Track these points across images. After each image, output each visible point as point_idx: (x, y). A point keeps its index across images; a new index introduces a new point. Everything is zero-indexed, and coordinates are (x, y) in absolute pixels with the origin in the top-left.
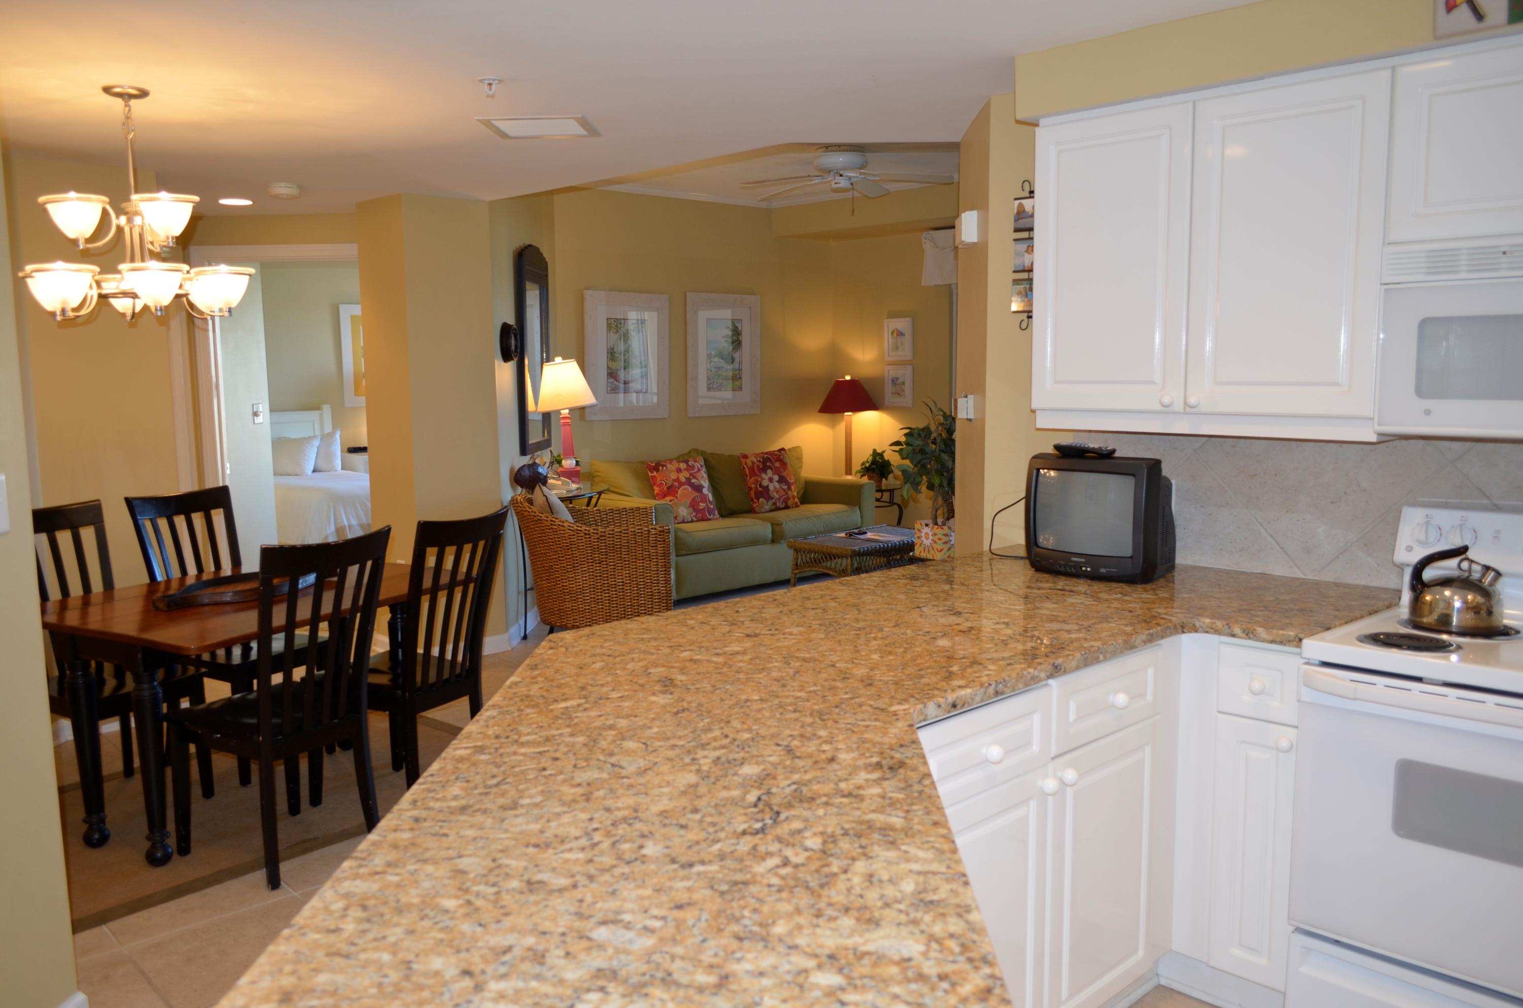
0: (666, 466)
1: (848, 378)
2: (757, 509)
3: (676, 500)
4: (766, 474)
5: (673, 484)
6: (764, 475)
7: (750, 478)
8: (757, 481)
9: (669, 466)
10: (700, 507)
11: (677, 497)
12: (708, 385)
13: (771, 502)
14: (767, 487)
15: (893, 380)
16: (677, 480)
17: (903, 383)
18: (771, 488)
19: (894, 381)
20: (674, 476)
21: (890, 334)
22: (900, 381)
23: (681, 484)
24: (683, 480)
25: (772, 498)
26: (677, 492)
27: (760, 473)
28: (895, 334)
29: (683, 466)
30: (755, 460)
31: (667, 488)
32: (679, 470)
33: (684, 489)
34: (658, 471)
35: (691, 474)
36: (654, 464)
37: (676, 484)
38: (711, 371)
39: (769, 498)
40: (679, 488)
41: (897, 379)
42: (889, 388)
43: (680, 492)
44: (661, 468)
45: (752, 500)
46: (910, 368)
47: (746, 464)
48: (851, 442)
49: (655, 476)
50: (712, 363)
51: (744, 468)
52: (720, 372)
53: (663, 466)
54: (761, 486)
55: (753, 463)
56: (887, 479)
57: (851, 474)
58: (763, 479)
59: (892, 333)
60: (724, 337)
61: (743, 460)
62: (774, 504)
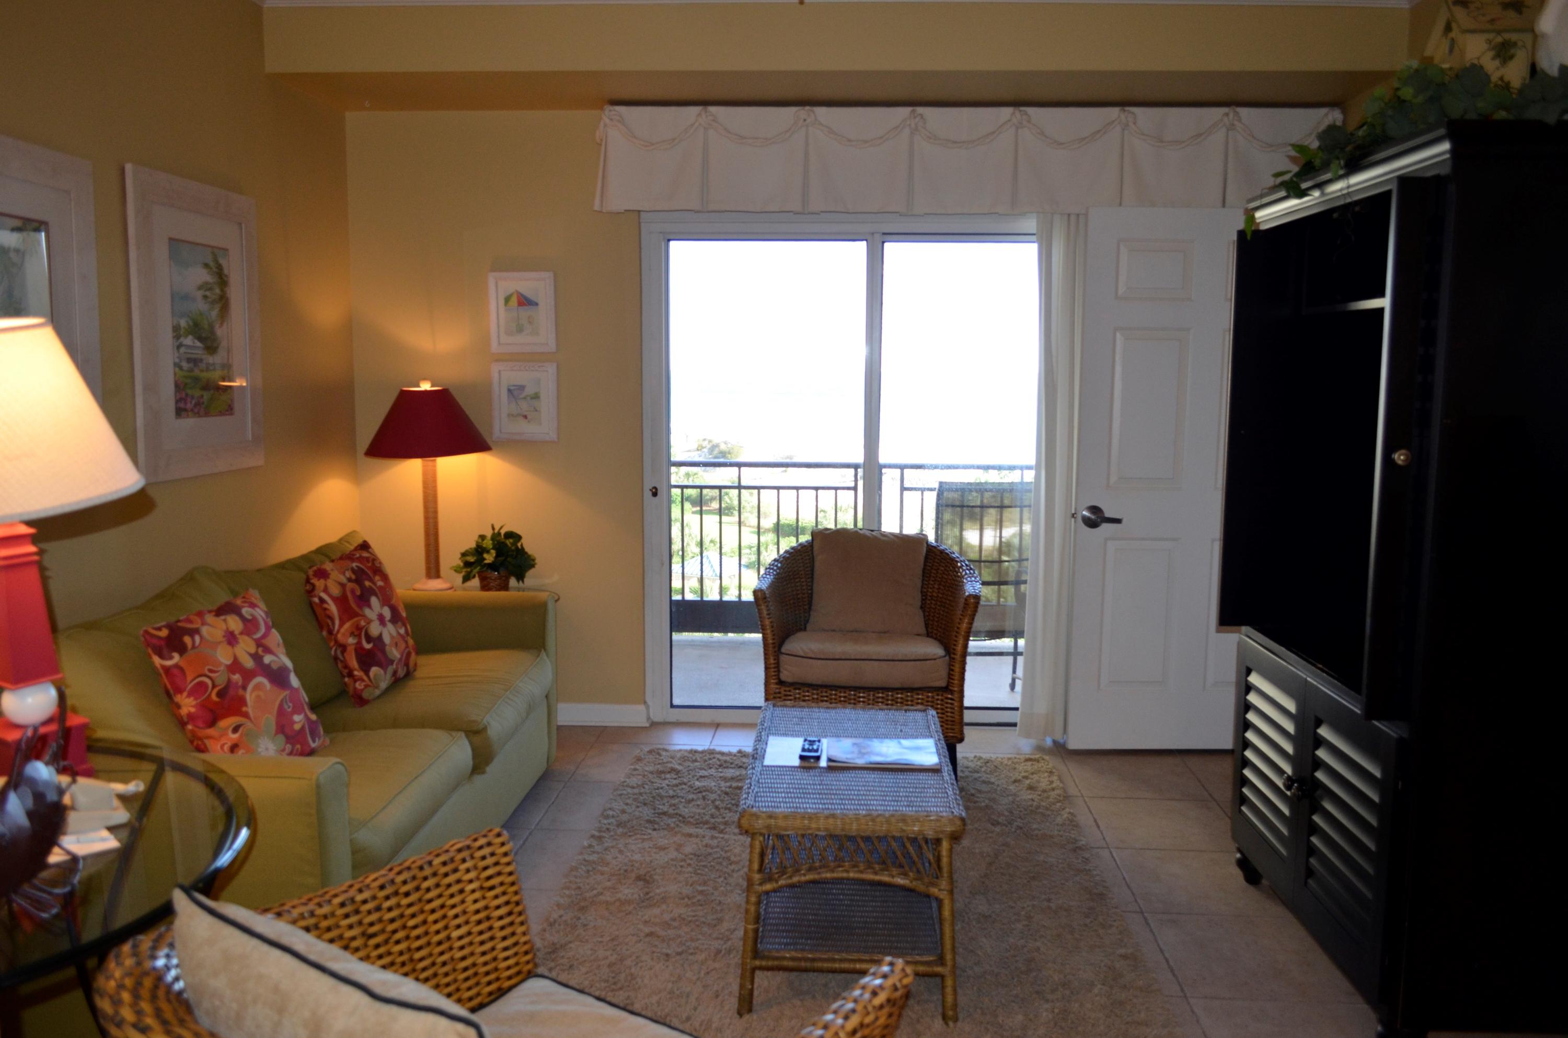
0: (197, 631)
1: (426, 386)
2: (365, 695)
3: (249, 724)
4: (369, 606)
5: (229, 681)
6: (367, 612)
7: (342, 623)
8: (359, 628)
9: (205, 630)
10: (297, 727)
11: (246, 715)
12: (177, 402)
13: (391, 669)
14: (380, 637)
15: (509, 390)
16: (236, 666)
17: (536, 397)
18: (387, 639)
19: (514, 392)
20: (223, 656)
21: (502, 302)
22: (529, 391)
23: (248, 675)
24: (249, 663)
25: (392, 662)
26: (242, 701)
27: (360, 607)
28: (514, 300)
29: (234, 623)
30: (344, 580)
31: (219, 694)
32: (231, 639)
33: (253, 690)
34: (182, 650)
35: (259, 643)
36: (164, 633)
37: (237, 677)
38: (181, 368)
39: (384, 663)
40: (244, 688)
41: (522, 388)
42: (502, 405)
43: (250, 696)
44: (187, 640)
45: (350, 675)
46: (551, 369)
47: (326, 590)
48: (436, 512)
49: (176, 666)
50: (182, 350)
51: (322, 601)
52: (197, 372)
53: (193, 632)
54: (369, 639)
55: (343, 586)
56: (523, 582)
57: (438, 576)
58: (369, 622)
59: (507, 300)
60: (200, 288)
61: (319, 583)
62: (395, 673)
